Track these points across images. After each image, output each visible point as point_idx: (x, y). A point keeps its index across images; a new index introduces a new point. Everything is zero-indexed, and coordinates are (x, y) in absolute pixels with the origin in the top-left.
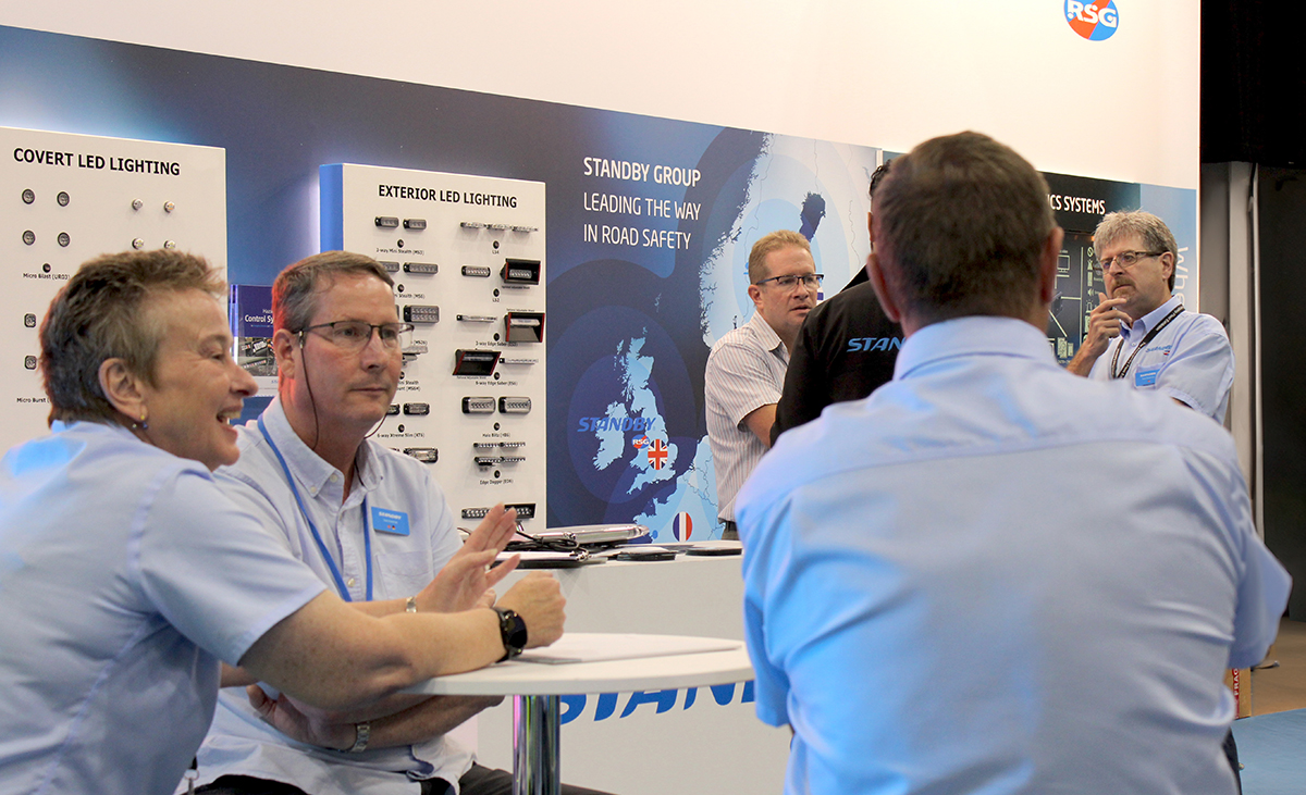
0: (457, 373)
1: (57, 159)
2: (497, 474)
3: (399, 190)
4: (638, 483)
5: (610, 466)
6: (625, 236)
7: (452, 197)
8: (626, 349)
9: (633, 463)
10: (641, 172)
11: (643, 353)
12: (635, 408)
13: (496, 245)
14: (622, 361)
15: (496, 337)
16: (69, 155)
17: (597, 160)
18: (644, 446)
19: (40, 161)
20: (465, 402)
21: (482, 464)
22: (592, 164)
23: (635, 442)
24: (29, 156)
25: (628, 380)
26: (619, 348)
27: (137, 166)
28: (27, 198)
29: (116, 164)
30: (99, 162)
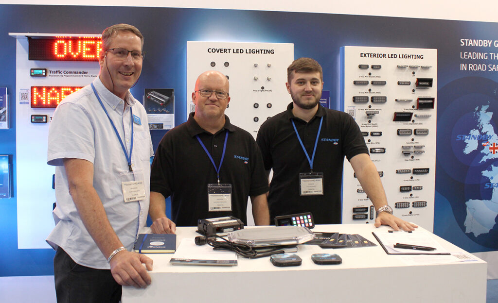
0: (394, 120)
1: (224, 51)
2: (412, 157)
3: (370, 55)
4: (484, 159)
5: (471, 153)
6: (479, 67)
7: (393, 56)
8: (480, 109)
9: (482, 152)
10: (488, 43)
11: (487, 111)
12: (483, 131)
13: (414, 73)
14: (478, 114)
15: (413, 107)
16: (229, 50)
17: (467, 40)
18: (488, 145)
19: (218, 52)
20: (398, 131)
21: (405, 154)
22: (465, 42)
23: (483, 144)
24: (214, 51)
25: (480, 121)
26: (477, 109)
27: (257, 51)
28: (213, 65)
29: (248, 51)
30: (241, 51)
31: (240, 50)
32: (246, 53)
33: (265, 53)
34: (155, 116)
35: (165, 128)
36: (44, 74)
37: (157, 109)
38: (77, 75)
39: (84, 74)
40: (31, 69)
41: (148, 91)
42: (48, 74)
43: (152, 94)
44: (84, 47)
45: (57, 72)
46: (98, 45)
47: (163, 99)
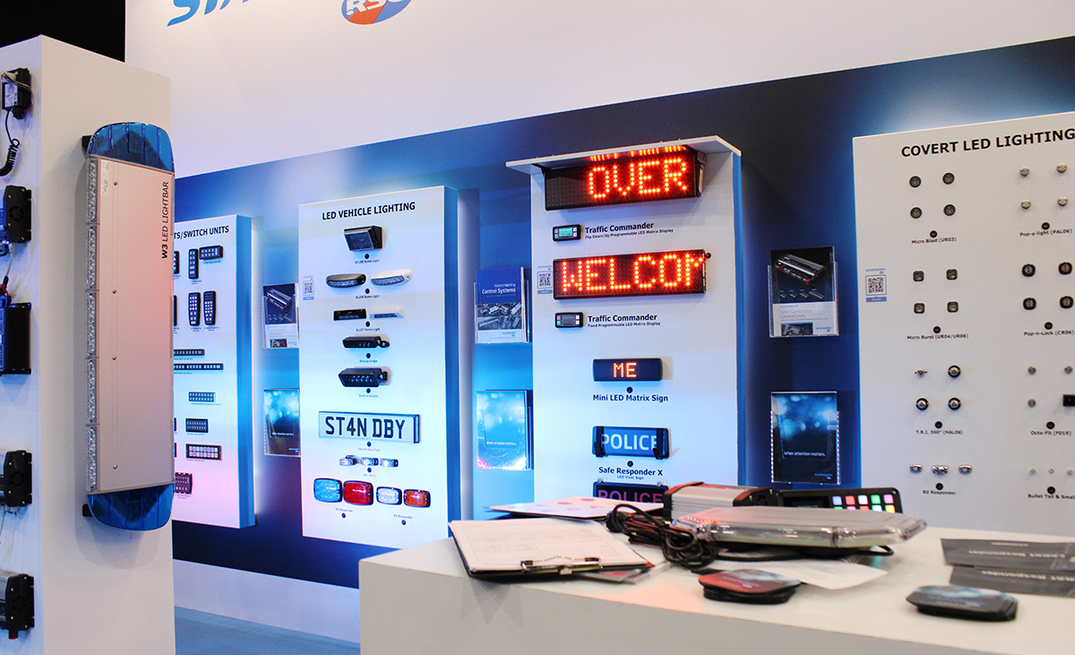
1: (942, 148)
16: (954, 144)
19: (926, 153)
24: (916, 151)
27: (1026, 139)
28: (915, 183)
29: (1003, 142)
30: (985, 143)
31: (982, 140)
32: (998, 146)
33: (1048, 140)
34: (795, 309)
35: (816, 333)
36: (575, 235)
37: (797, 292)
38: (633, 231)
39: (646, 229)
40: (554, 228)
41: (777, 255)
42: (584, 234)
43: (785, 260)
44: (641, 174)
45: (600, 229)
46: (666, 166)
47: (809, 269)
